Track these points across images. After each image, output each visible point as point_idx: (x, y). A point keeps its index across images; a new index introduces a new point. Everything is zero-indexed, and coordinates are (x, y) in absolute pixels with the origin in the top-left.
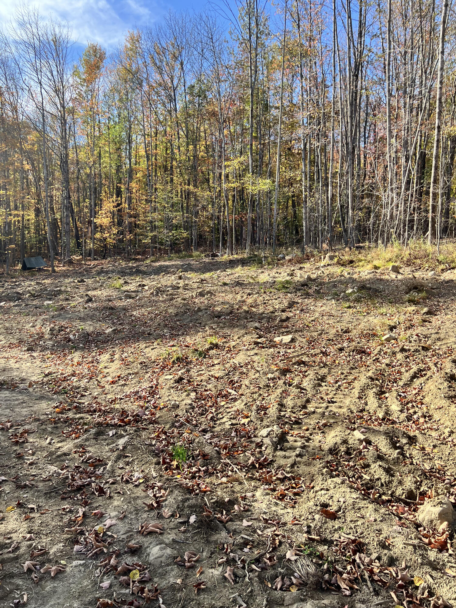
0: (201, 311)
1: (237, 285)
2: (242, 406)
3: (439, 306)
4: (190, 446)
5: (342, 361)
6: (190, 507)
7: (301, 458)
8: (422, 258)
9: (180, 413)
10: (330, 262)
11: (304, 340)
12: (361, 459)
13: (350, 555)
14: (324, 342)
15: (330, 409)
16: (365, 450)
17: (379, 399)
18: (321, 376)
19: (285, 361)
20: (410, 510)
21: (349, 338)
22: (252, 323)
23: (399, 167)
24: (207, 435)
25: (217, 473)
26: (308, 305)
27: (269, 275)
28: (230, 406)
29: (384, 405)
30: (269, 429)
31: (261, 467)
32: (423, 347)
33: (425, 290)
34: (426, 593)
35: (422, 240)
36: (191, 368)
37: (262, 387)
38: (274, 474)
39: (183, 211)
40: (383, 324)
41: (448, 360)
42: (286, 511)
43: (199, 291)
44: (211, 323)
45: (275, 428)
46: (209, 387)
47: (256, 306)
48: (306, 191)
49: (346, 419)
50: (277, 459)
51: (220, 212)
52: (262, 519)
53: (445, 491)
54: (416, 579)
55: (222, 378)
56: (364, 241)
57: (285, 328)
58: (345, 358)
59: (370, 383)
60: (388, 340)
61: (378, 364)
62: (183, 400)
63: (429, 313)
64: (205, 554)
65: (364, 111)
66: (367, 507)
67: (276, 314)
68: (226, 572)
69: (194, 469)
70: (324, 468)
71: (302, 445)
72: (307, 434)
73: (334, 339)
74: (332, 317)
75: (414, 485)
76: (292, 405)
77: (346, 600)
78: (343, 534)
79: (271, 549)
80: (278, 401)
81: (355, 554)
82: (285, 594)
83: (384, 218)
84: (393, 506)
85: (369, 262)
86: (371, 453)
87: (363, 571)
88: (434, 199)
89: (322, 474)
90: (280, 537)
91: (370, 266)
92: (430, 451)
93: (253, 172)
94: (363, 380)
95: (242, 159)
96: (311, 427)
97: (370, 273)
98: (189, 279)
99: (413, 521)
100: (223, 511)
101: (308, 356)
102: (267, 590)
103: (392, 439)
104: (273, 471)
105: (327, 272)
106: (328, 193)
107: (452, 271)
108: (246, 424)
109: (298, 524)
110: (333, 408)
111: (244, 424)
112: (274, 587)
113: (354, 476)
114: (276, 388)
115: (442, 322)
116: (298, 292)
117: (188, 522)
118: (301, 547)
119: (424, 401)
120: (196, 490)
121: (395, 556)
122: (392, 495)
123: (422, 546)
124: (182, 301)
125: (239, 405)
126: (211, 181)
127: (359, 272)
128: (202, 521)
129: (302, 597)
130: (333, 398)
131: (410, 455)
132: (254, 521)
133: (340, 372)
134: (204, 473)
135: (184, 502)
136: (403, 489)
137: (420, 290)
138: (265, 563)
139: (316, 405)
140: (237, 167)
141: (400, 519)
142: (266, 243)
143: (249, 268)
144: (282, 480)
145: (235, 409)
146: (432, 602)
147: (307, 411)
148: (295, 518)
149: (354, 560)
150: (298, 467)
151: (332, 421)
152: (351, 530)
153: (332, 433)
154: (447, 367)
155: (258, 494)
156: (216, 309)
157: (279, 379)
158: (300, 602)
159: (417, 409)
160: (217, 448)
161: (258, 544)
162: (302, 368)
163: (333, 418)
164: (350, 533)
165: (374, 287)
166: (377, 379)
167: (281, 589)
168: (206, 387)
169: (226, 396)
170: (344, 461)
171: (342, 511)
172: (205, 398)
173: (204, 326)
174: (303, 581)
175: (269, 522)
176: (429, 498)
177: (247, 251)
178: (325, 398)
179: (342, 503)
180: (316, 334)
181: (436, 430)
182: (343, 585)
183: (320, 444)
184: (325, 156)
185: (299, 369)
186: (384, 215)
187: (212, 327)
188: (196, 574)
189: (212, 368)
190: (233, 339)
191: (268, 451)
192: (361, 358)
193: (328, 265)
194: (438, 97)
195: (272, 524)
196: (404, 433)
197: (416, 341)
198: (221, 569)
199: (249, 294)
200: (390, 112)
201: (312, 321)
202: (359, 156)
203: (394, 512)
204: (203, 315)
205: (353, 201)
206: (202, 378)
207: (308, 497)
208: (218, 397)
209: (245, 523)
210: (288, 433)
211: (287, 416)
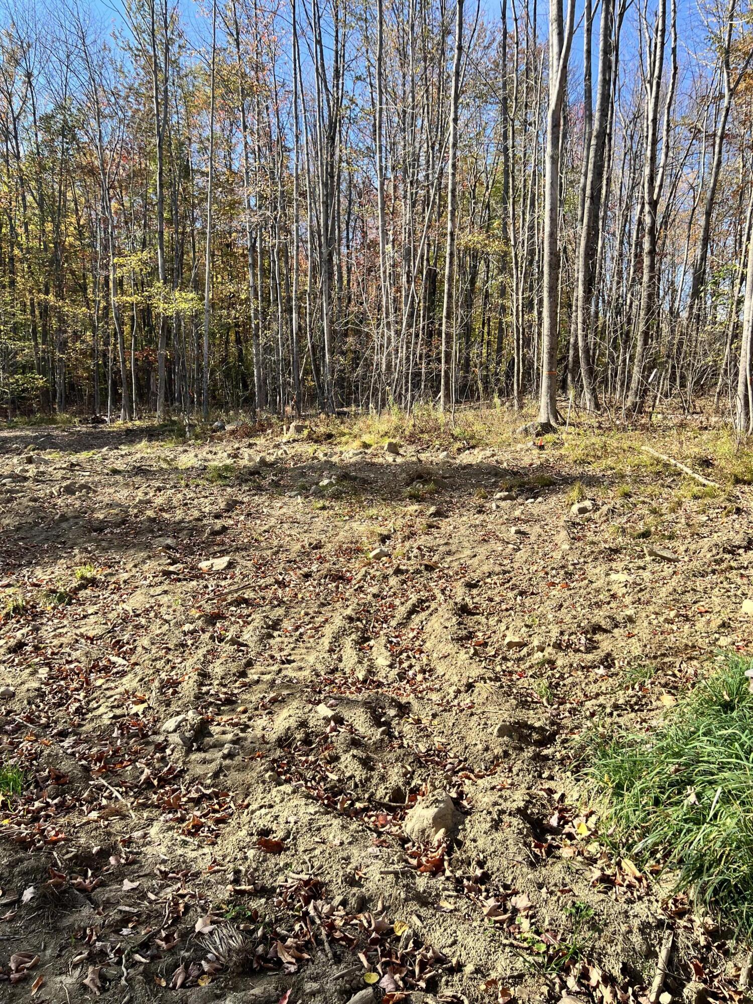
0: (67, 520)
1: (137, 474)
2: (135, 684)
3: (452, 503)
4: (32, 765)
5: (308, 595)
6: (24, 874)
7: (232, 760)
8: (430, 431)
9: (17, 707)
10: (296, 437)
11: (249, 564)
12: (326, 749)
13: (301, 907)
14: (282, 565)
15: (284, 673)
16: (335, 733)
17: (360, 650)
18: (273, 621)
19: (215, 601)
20: (394, 818)
21: (320, 557)
22: (161, 539)
23: (398, 290)
24: (67, 740)
25: (82, 805)
26: (259, 505)
27: (196, 456)
28: (113, 685)
29: (366, 659)
30: (180, 718)
31: (162, 783)
32: (426, 566)
33: (434, 480)
34: (411, 945)
35: (432, 404)
36: (42, 624)
37: (172, 647)
38: (184, 792)
39: (35, 340)
40: (372, 533)
41: (460, 583)
42: (200, 852)
43: (64, 484)
44: (85, 542)
45: (191, 714)
46: (75, 655)
47: (171, 509)
48: (256, 318)
49: (307, 687)
50: (191, 766)
51: (106, 344)
52: (158, 873)
53: (445, 782)
54: (397, 925)
55: (101, 637)
56: (348, 405)
57: (218, 545)
58: (312, 589)
59: (347, 626)
60: (378, 557)
61: (362, 595)
62: (23, 683)
63: (438, 514)
64: (48, 952)
65: (345, 196)
66: (331, 825)
67: (205, 522)
68: (87, 977)
69: (37, 804)
70: (267, 771)
71: (235, 738)
72: (244, 718)
73: (298, 559)
74: (296, 525)
75: (402, 779)
76: (223, 673)
77: (289, 981)
78: (291, 874)
79: (170, 922)
80: (197, 669)
81: (307, 903)
82: (189, 993)
83: (377, 369)
84: (370, 817)
85: (355, 437)
86: (341, 738)
87: (318, 929)
88: (448, 343)
89: (264, 782)
90: (186, 899)
91: (357, 443)
92: (427, 725)
93: (165, 279)
94: (338, 622)
95: (145, 255)
96: (251, 706)
97: (357, 454)
98: (46, 462)
99: (398, 835)
100: (87, 871)
101: (254, 590)
102: (158, 992)
103: (375, 711)
104: (183, 788)
105: (291, 452)
106: (292, 325)
107: (472, 451)
108: (140, 713)
109: (218, 871)
110: (289, 672)
111: (136, 715)
112: (171, 985)
113: (314, 778)
114: (197, 648)
115: (455, 528)
116: (243, 485)
117: (19, 901)
118: (221, 908)
119: (424, 648)
120: (39, 841)
121: (367, 895)
122: (369, 800)
123: (407, 872)
124: (31, 504)
125: (129, 683)
126: (89, 290)
127: (341, 453)
128: (45, 896)
129: (218, 992)
130: (290, 655)
131: (399, 733)
132: (144, 879)
133: (303, 613)
134: (56, 809)
135: (13, 867)
136: (386, 788)
137: (426, 481)
138: (159, 946)
139: (262, 669)
140: (137, 269)
141: (380, 834)
142: (193, 402)
143: (162, 443)
144: (197, 802)
145: (121, 689)
146: (419, 957)
147: (247, 680)
148: (215, 861)
149: (307, 913)
150: (225, 776)
151: (285, 692)
152: (303, 866)
153: (285, 713)
154: (459, 594)
155: (153, 831)
156: (96, 516)
157: (204, 631)
158: (214, 1000)
159: (413, 661)
160: (83, 762)
161: (149, 917)
162: (243, 610)
163: (288, 687)
164: (302, 871)
165: (362, 475)
166: (359, 619)
167: (183, 986)
168: (69, 655)
169: (106, 669)
170: (300, 755)
171: (291, 837)
172: (67, 676)
173: (72, 548)
174: (222, 965)
175: (171, 875)
176: (423, 795)
177: (158, 413)
178: (277, 656)
179: (291, 825)
180: (269, 552)
181: (438, 691)
182: (286, 958)
183: (264, 732)
184: (287, 263)
185: (239, 611)
186: (377, 365)
187: (86, 549)
188: (31, 991)
189: (83, 622)
190: (124, 569)
191: (176, 755)
192: (337, 587)
193: (294, 441)
194: (450, 187)
195: (175, 878)
196: (393, 700)
197: (416, 557)
198: (77, 973)
199: (159, 489)
200: (384, 203)
201: (265, 531)
202: (340, 267)
203: (371, 826)
204: (70, 528)
205: (332, 339)
206: (63, 640)
207: (239, 823)
208: (91, 672)
209: (127, 885)
210: (213, 720)
211: (212, 692)
